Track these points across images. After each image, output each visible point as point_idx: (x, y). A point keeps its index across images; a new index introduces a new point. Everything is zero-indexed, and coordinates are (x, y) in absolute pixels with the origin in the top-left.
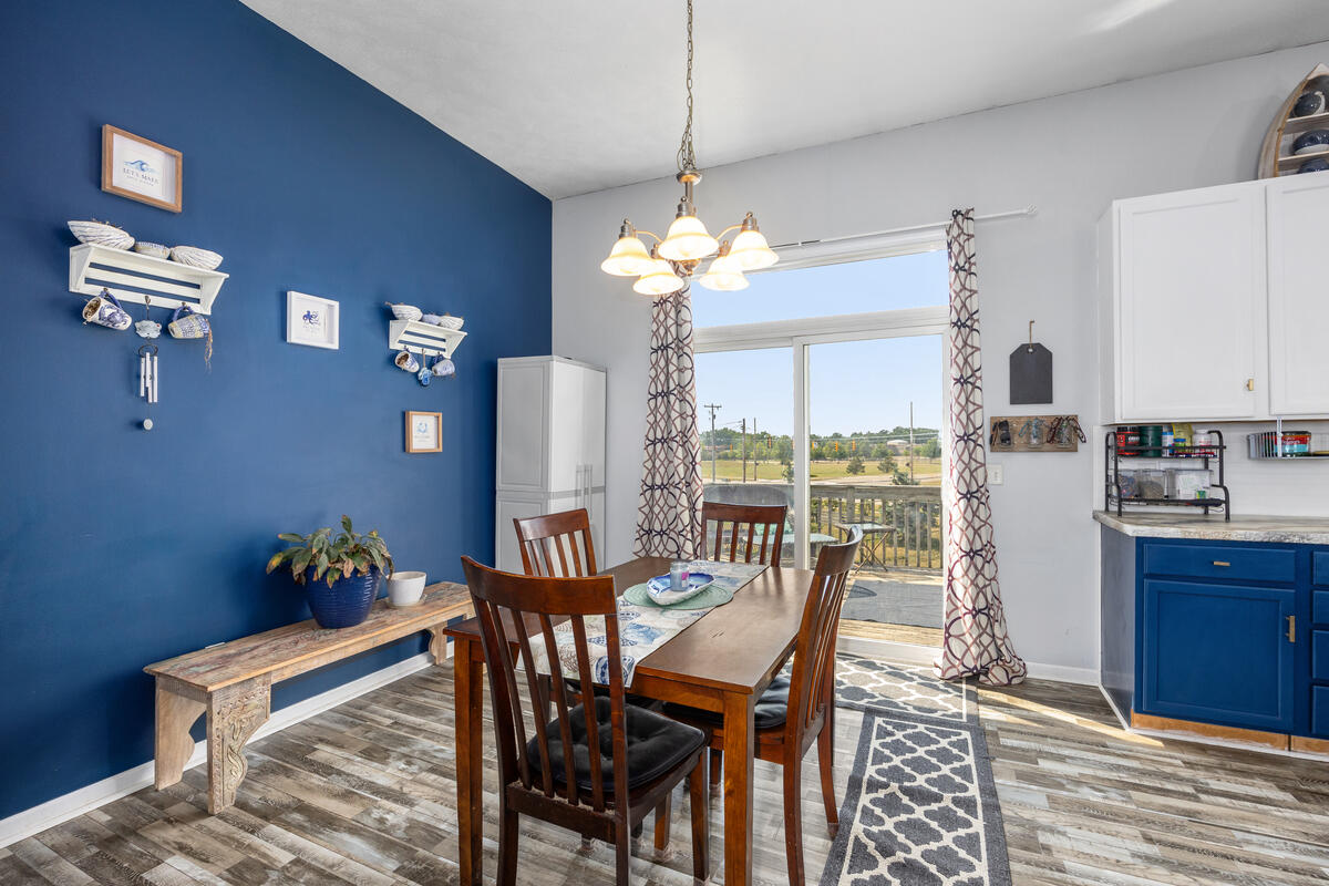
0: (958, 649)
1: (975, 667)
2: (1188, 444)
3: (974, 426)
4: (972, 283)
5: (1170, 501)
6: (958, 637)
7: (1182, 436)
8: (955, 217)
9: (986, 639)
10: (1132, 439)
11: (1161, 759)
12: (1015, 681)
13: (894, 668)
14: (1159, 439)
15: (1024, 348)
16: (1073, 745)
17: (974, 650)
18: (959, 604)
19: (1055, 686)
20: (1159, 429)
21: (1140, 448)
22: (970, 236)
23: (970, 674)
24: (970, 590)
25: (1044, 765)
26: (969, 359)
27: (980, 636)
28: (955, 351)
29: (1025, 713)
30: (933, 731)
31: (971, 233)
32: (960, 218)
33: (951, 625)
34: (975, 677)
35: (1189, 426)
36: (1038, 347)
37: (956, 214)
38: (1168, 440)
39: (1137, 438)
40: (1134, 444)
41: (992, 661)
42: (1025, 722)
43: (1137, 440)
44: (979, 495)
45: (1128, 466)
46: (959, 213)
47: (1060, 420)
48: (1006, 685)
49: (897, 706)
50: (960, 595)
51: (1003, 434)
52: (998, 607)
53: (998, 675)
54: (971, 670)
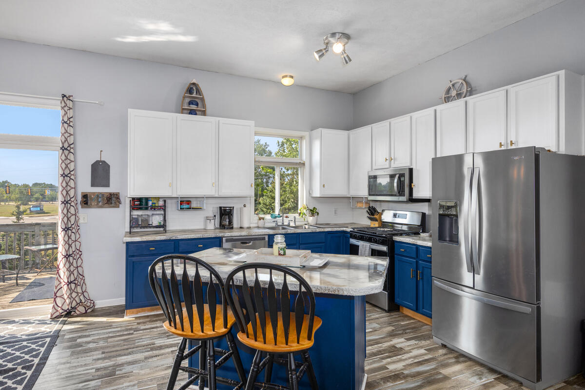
0: (60, 302)
1: (68, 309)
2: (157, 205)
3: (70, 196)
4: (70, 130)
5: (150, 226)
6: (60, 297)
7: (155, 202)
8: (63, 97)
9: (74, 295)
10: (136, 203)
11: (132, 324)
12: (89, 311)
13: (26, 320)
14: (147, 204)
15: (97, 162)
16: (98, 329)
17: (68, 301)
18: (62, 281)
19: (107, 308)
20: (147, 199)
21: (140, 207)
22: (70, 109)
23: (66, 313)
24: (66, 274)
25: (79, 340)
26: (69, 166)
27: (71, 294)
28: (61, 161)
29: (84, 323)
30: (30, 343)
31: (71, 107)
32: (65, 98)
33: (57, 292)
34: (69, 314)
35: (158, 199)
36: (104, 162)
37: (64, 96)
38: (150, 203)
39: (139, 203)
40: (137, 205)
41: (77, 304)
42: (82, 326)
43: (140, 203)
44: (71, 229)
45: (136, 213)
46: (65, 96)
47: (110, 194)
48: (84, 313)
49: (17, 337)
50: (62, 277)
51: (86, 200)
52: (82, 279)
53: (81, 309)
54: (66, 311)
